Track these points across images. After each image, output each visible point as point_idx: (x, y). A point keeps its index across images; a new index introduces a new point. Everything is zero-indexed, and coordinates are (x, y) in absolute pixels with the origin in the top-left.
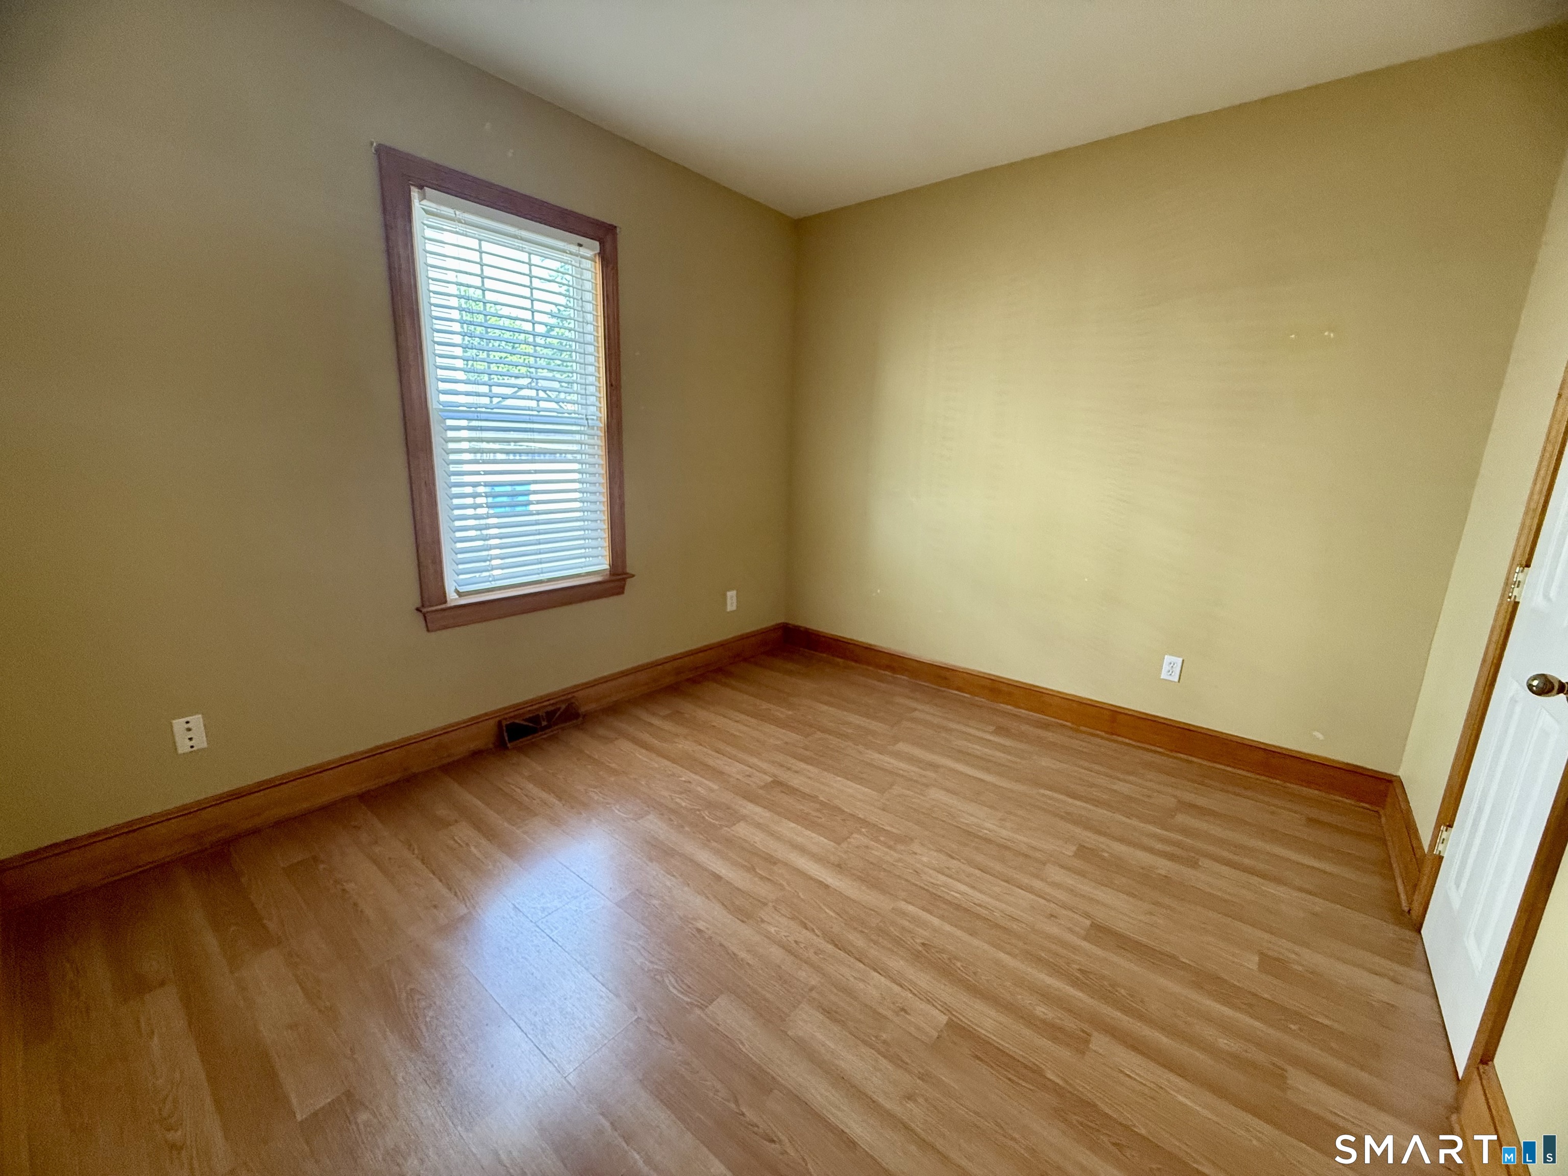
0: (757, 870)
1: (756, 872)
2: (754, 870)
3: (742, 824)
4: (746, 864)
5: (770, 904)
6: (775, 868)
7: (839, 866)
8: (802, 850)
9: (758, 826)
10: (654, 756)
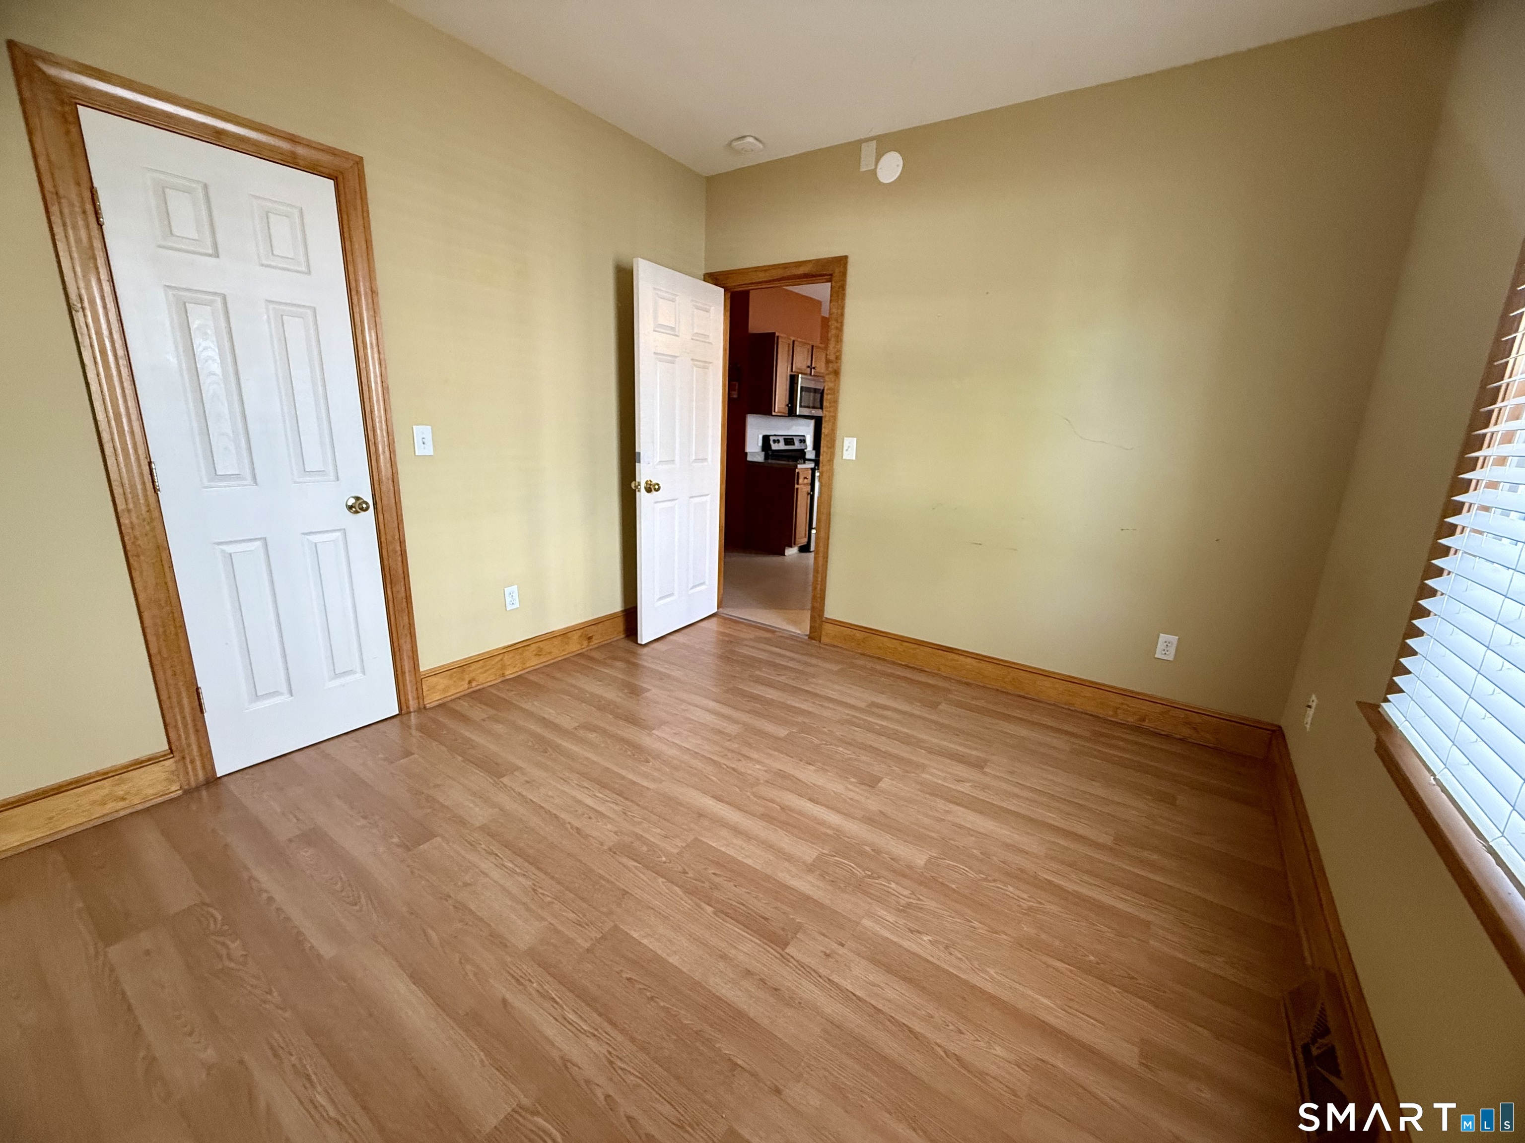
0: (778, 808)
1: (780, 806)
2: (782, 808)
3: (809, 860)
4: (790, 813)
5: (762, 782)
6: (762, 810)
7: (700, 815)
8: (736, 830)
9: (789, 858)
10: (1021, 1005)
